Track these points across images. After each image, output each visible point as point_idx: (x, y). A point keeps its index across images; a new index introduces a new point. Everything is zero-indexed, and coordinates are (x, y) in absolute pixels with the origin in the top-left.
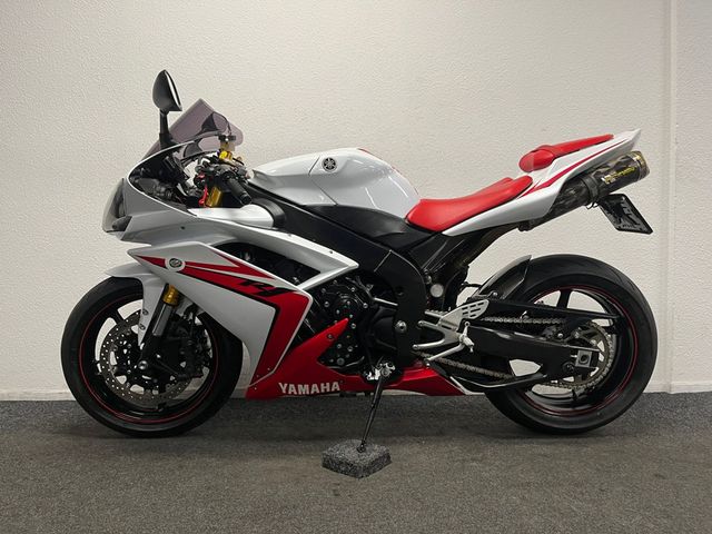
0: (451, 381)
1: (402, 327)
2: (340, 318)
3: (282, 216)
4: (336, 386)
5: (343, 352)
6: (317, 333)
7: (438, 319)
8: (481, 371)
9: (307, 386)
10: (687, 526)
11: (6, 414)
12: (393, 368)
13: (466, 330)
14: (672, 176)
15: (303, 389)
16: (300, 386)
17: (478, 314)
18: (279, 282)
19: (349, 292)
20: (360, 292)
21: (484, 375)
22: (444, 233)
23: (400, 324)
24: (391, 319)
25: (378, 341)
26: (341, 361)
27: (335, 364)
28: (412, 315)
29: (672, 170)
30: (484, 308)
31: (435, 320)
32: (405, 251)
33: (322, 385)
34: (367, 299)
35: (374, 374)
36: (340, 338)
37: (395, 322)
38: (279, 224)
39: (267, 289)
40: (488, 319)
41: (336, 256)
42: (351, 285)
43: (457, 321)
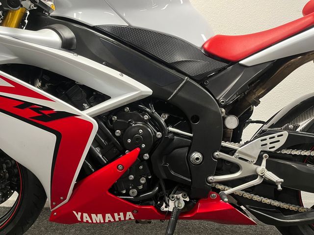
0: (241, 210)
1: (197, 159)
2: (131, 148)
3: (72, 39)
4: (130, 215)
5: (136, 183)
6: (108, 163)
7: (235, 151)
8: (276, 203)
9: (100, 216)
12: (188, 199)
13: (264, 162)
15: (98, 218)
16: (93, 216)
17: (277, 146)
18: (59, 105)
19: (142, 120)
20: (153, 121)
21: (279, 208)
22: (241, 62)
23: (196, 155)
24: (186, 149)
25: (173, 173)
26: (134, 192)
27: (127, 194)
28: (208, 145)
30: (283, 140)
31: (231, 152)
32: (201, 79)
33: (116, 214)
34: (160, 128)
35: (167, 206)
36: (132, 168)
37: (190, 152)
38: (67, 45)
39: (46, 113)
40: (284, 152)
41: (126, 79)
42: (144, 112)
43: (256, 153)
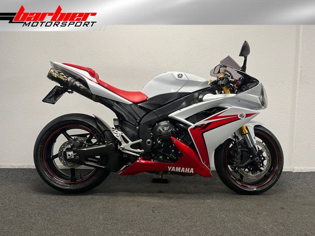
10: (290, 229)
11: (22, 174)
14: (298, 81)
29: (298, 79)
